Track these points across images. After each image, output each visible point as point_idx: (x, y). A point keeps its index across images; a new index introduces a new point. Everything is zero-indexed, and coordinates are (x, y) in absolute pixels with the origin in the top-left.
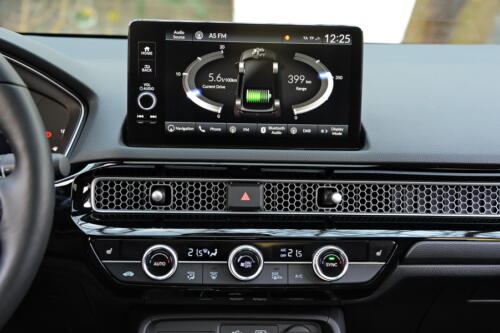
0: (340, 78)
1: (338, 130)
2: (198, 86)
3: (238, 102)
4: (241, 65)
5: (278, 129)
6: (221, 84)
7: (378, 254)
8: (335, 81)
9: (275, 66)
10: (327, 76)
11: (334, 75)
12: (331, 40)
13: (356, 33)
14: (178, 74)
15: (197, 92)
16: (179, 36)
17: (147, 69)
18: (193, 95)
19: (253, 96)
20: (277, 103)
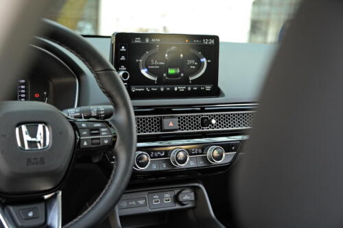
0: (209, 61)
1: (208, 88)
2: (147, 67)
3: (165, 75)
4: (166, 55)
5: (182, 88)
6: (157, 65)
7: (233, 148)
8: (207, 63)
9: (182, 56)
10: (204, 60)
11: (207, 59)
12: (206, 42)
13: (216, 38)
14: (137, 61)
15: (146, 70)
16: (138, 40)
17: (123, 58)
18: (144, 72)
19: (171, 71)
20: (182, 75)
